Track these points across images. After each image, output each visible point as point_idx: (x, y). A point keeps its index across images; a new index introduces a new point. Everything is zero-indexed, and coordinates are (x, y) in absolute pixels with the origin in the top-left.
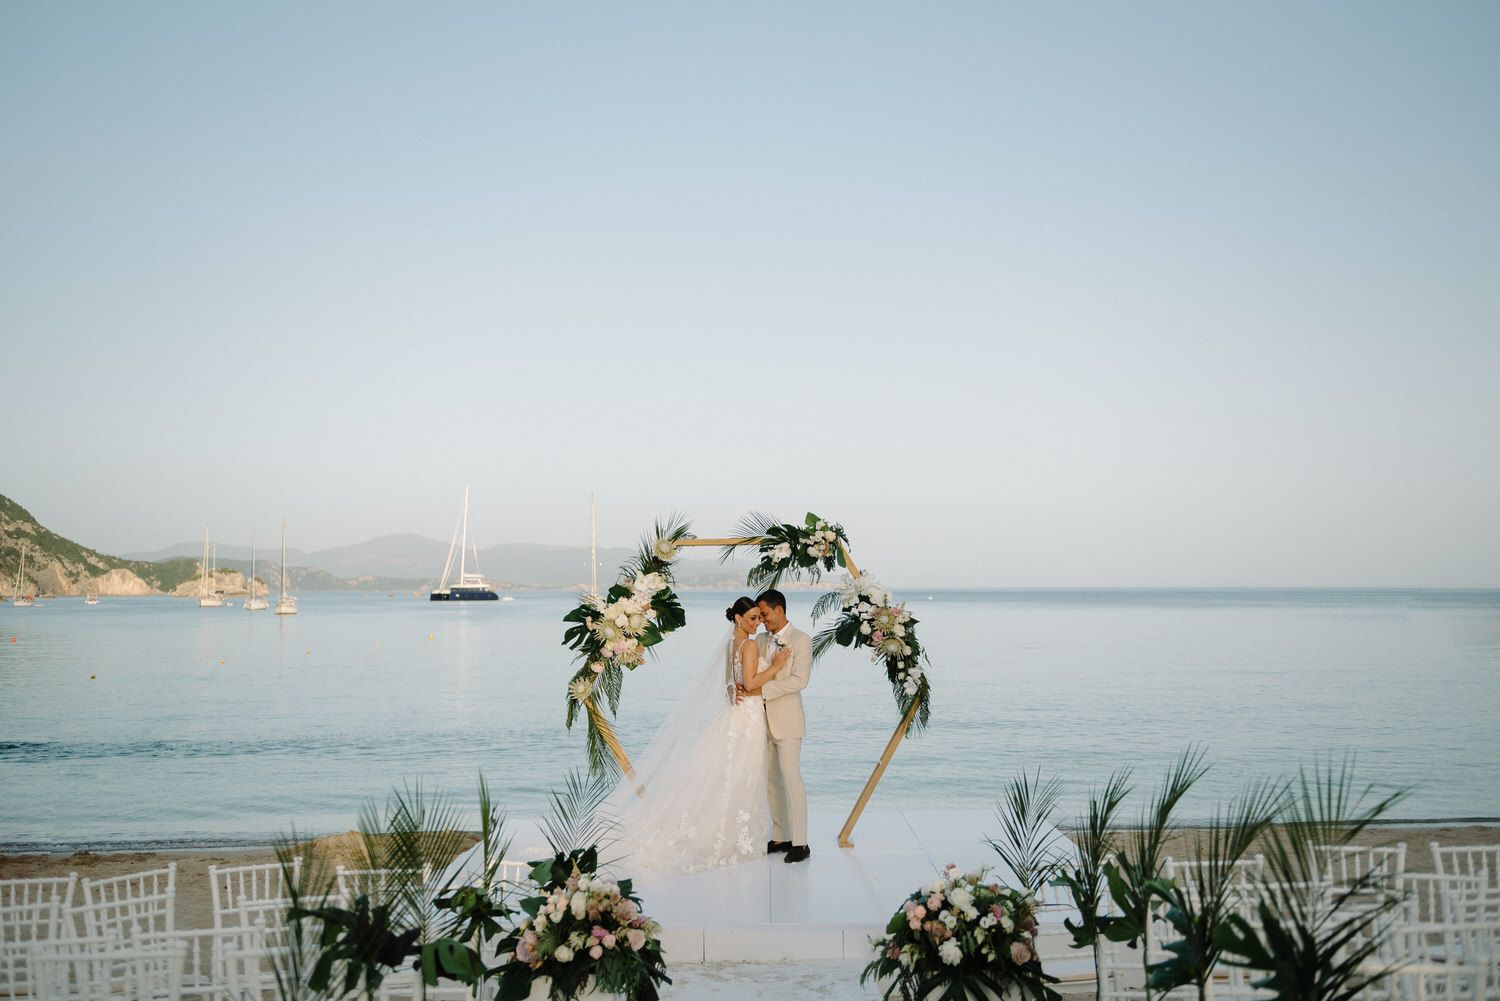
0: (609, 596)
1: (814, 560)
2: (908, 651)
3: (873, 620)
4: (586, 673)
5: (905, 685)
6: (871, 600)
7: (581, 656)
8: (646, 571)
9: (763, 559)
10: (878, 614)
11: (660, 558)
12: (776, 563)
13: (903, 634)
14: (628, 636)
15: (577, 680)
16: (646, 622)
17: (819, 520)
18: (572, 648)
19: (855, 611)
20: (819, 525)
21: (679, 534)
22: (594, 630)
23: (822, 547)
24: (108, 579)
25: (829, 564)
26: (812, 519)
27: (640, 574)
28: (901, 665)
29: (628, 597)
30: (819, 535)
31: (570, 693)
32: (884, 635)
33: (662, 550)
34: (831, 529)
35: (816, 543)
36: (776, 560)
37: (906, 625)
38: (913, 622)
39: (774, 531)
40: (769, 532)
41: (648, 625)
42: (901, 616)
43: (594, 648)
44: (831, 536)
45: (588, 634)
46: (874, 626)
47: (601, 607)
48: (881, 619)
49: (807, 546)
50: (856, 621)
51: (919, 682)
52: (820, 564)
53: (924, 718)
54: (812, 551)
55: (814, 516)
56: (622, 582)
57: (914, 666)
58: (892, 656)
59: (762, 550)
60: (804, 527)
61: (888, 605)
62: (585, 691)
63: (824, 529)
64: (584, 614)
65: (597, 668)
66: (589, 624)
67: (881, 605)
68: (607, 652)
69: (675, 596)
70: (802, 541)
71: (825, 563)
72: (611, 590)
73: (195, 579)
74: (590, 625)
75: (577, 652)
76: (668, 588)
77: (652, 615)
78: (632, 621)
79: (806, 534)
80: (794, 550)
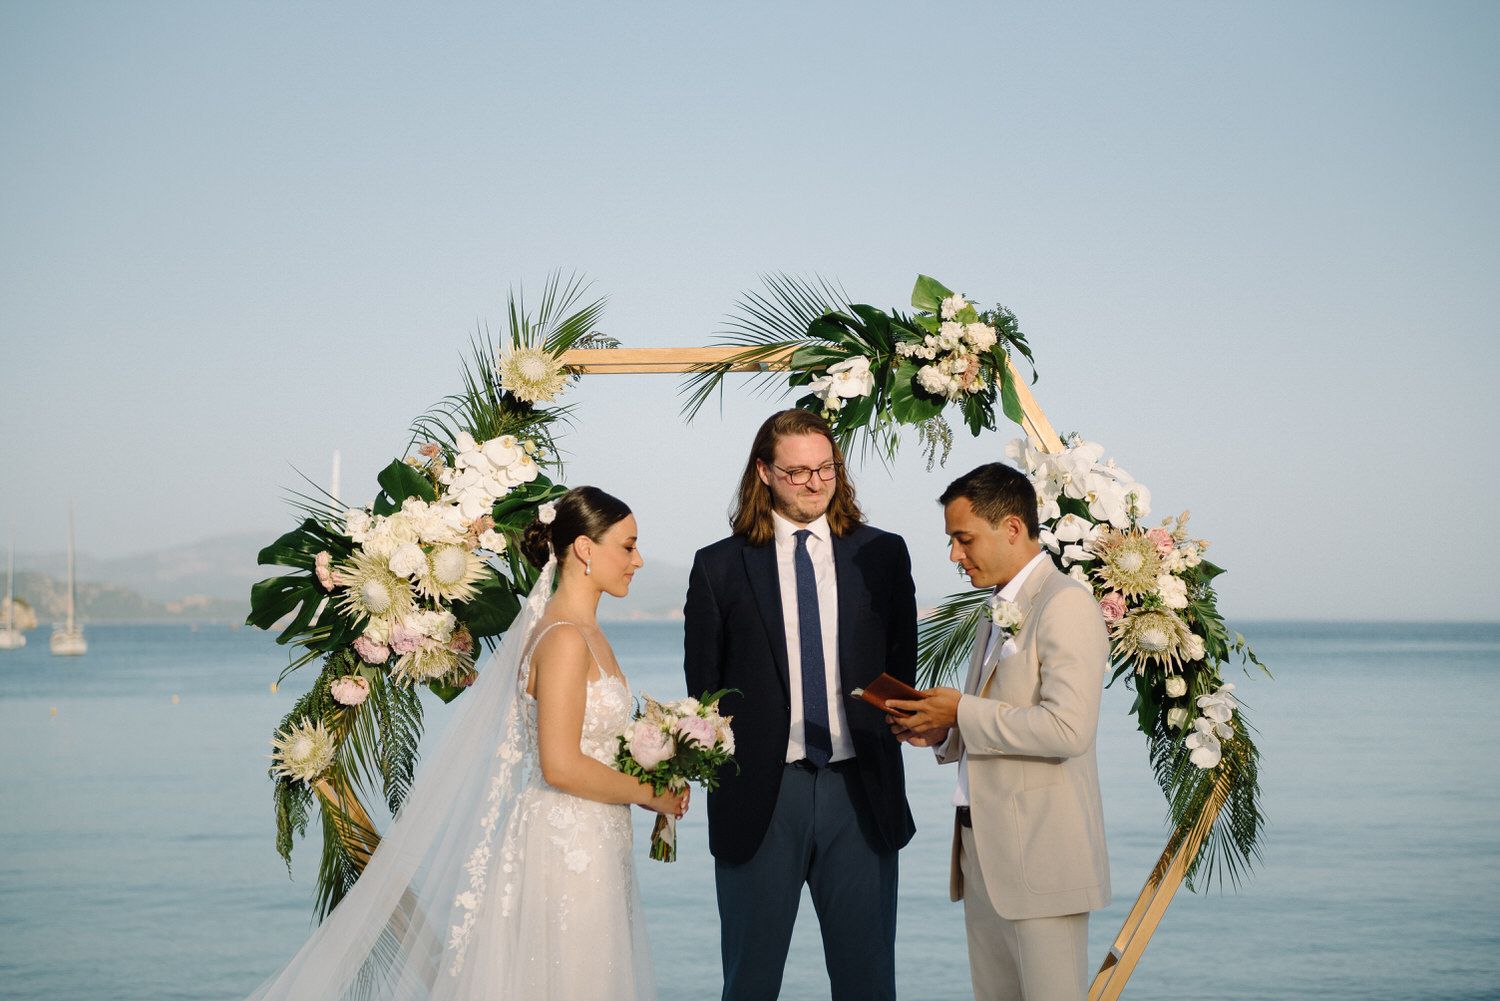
0: (381, 498)
1: (939, 400)
2: (1196, 648)
3: (1098, 563)
4: (318, 706)
5: (1191, 742)
6: (1094, 511)
7: (303, 661)
8: (483, 433)
9: (801, 403)
10: (1110, 544)
11: (521, 394)
12: (832, 412)
13: (1181, 602)
14: (424, 603)
15: (294, 728)
16: (479, 568)
17: (950, 294)
18: (283, 639)
20: (951, 306)
21: (570, 335)
22: (339, 589)
23: (961, 365)
25: (978, 413)
26: (932, 290)
27: (465, 441)
28: (1176, 687)
29: (430, 498)
30: (950, 333)
31: (276, 762)
32: (1131, 606)
33: (528, 374)
34: (984, 319)
35: (943, 353)
36: (833, 403)
37: (1188, 576)
38: (1209, 570)
39: (828, 325)
40: (814, 330)
41: (486, 575)
42: (1176, 554)
43: (340, 637)
44: (984, 337)
45: (324, 602)
46: (1101, 581)
47: (356, 528)
48: (1120, 561)
49: (918, 362)
51: (1229, 736)
53: (1245, 829)
54: (933, 378)
55: (935, 284)
56: (416, 459)
57: (1213, 691)
58: (1151, 661)
59: (794, 381)
60: (910, 312)
61: (1140, 524)
62: (314, 754)
63: (965, 316)
64: (313, 543)
65: (349, 691)
66: (323, 571)
67: (1120, 521)
68: (372, 647)
70: (905, 349)
71: (968, 412)
72: (385, 477)
74: (328, 576)
75: (295, 650)
76: (541, 479)
77: (496, 542)
78: (437, 562)
79: (915, 331)
80: (882, 376)
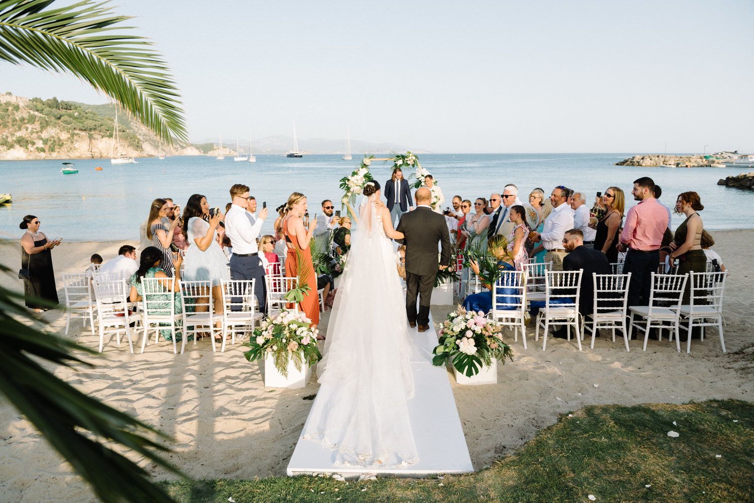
0: (352, 175)
1: (409, 165)
4: (346, 196)
8: (362, 168)
11: (366, 164)
14: (357, 186)
15: (344, 198)
17: (411, 153)
18: (342, 189)
19: (420, 179)
21: (371, 157)
23: (411, 161)
24: (187, 150)
25: (413, 166)
26: (409, 153)
27: (360, 168)
29: (357, 175)
30: (410, 158)
31: (342, 201)
33: (367, 161)
34: (414, 156)
36: (398, 165)
39: (398, 156)
40: (396, 157)
43: (348, 189)
44: (414, 158)
45: (347, 185)
47: (350, 178)
49: (407, 161)
50: (420, 182)
52: (411, 166)
54: (409, 162)
56: (355, 170)
59: (394, 162)
60: (406, 155)
62: (346, 201)
63: (412, 155)
64: (345, 179)
65: (349, 194)
66: (346, 182)
68: (351, 190)
69: (370, 174)
70: (406, 159)
72: (352, 173)
73: (214, 150)
75: (344, 190)
77: (364, 180)
78: (358, 181)
79: (407, 157)
80: (403, 161)
